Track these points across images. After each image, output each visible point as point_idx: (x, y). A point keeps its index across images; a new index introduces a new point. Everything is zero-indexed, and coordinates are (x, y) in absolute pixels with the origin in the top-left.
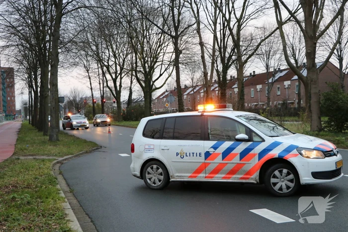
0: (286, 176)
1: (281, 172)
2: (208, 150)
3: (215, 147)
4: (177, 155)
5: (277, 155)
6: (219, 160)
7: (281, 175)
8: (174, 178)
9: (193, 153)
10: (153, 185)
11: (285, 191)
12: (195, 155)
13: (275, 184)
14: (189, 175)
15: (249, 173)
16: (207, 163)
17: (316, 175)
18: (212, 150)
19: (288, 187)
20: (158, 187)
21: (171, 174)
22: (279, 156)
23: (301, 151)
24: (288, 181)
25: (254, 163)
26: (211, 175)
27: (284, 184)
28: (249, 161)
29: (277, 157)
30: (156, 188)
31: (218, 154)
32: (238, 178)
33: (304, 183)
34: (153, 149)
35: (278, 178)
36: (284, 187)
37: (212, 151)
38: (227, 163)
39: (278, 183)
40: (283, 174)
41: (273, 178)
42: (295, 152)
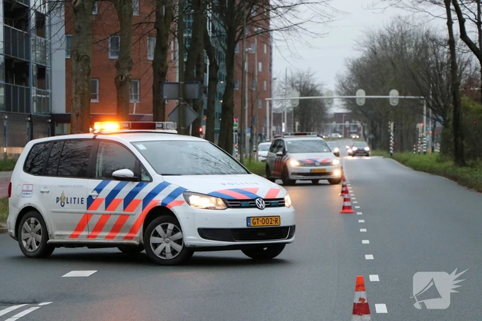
0: (172, 234)
1: (165, 228)
2: (91, 194)
3: (98, 190)
4: (57, 201)
5: (161, 202)
6: (101, 209)
7: (166, 232)
8: (53, 238)
9: (75, 198)
10: (30, 250)
11: (169, 256)
12: (76, 200)
13: (156, 245)
14: (70, 233)
15: (133, 230)
16: (90, 214)
17: (204, 232)
18: (95, 193)
19: (174, 252)
20: (35, 254)
21: (50, 232)
22: (162, 203)
23: (189, 196)
24: (174, 241)
25: (138, 214)
26: (94, 234)
27: (168, 247)
28: (132, 211)
29: (160, 205)
30: (32, 254)
31: (102, 200)
32: (122, 237)
33: (189, 245)
34: (31, 191)
35: (160, 237)
36: (168, 250)
37: (94, 196)
38: (110, 215)
39: (160, 244)
40: (168, 231)
41: (153, 236)
42: (181, 197)
